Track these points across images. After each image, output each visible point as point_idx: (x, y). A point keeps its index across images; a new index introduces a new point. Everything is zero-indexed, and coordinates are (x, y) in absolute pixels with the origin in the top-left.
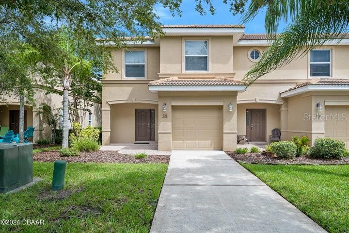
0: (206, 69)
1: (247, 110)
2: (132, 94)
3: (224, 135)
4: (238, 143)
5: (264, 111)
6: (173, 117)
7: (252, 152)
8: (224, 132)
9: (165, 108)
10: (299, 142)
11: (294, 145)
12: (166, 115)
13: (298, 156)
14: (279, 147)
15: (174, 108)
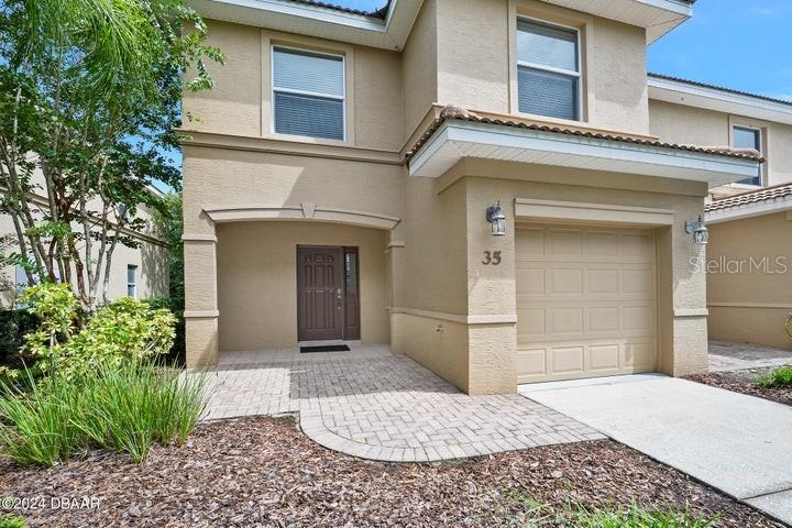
2: (300, 187)
3: (676, 323)
8: (676, 312)
12: (497, 255)
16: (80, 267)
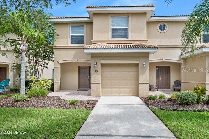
0: (127, 37)
1: (157, 67)
2: (75, 56)
3: (139, 85)
4: (150, 90)
5: (169, 67)
6: (102, 72)
7: (160, 98)
8: (140, 82)
9: (96, 65)
10: (199, 91)
11: (195, 94)
12: (97, 71)
13: (197, 103)
14: (182, 95)
15: (103, 65)
16: (38, 72)
